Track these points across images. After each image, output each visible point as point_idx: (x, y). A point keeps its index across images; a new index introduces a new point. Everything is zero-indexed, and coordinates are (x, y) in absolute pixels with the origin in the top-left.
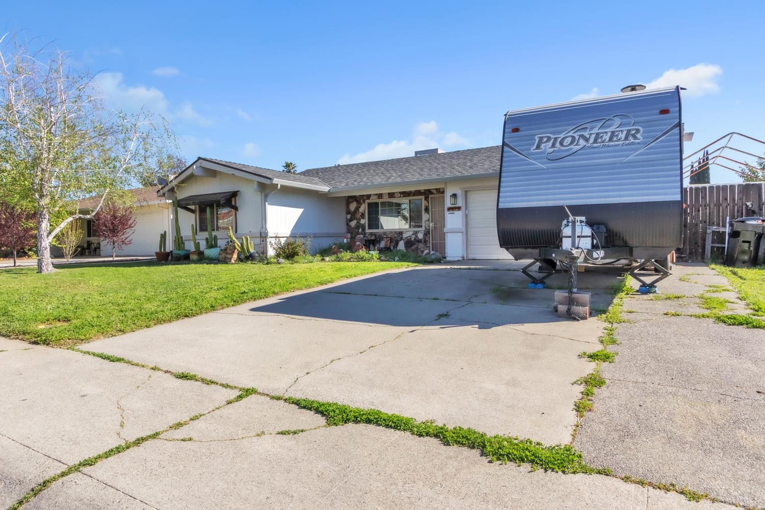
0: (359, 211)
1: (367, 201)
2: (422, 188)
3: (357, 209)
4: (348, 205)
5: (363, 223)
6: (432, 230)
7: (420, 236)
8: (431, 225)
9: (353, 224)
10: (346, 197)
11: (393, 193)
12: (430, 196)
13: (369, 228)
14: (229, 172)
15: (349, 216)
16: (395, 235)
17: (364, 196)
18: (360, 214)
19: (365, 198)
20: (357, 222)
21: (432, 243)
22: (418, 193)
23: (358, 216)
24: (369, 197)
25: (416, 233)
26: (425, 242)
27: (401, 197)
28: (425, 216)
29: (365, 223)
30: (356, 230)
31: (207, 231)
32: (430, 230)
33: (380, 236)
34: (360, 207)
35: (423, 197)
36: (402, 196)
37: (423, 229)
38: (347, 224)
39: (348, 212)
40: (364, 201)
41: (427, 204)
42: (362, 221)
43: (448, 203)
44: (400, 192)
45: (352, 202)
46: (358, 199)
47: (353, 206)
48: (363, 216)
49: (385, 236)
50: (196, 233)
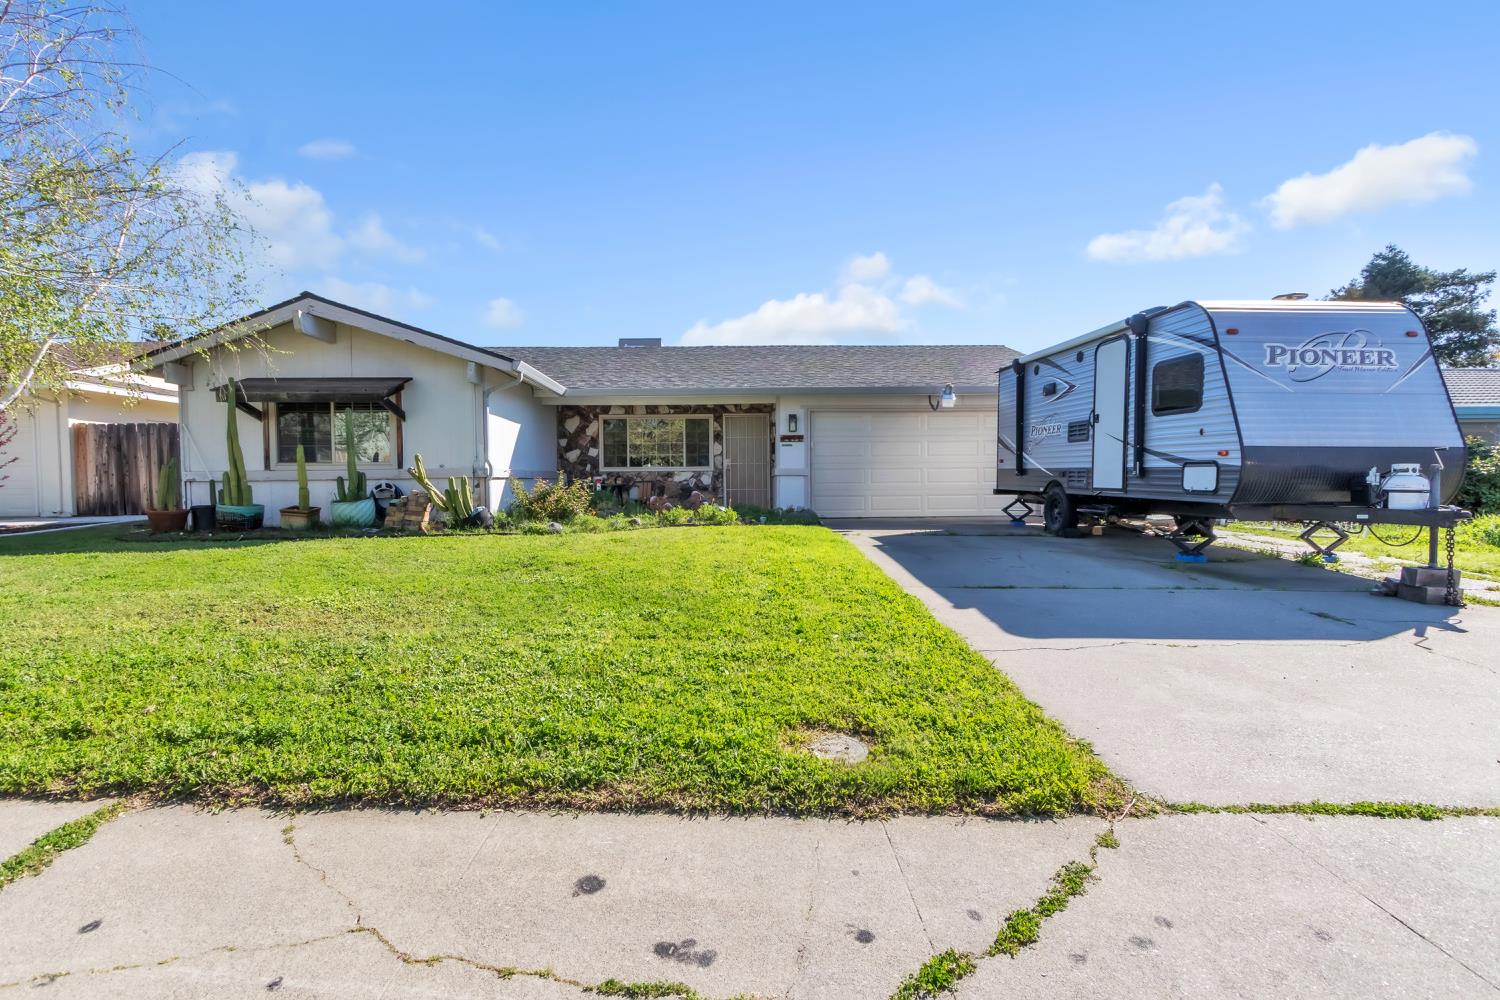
0: (585, 432)
1: (602, 417)
2: (710, 402)
3: (582, 430)
4: (561, 421)
5: (595, 455)
6: (728, 470)
7: (706, 480)
8: (727, 462)
9: (573, 456)
10: (558, 406)
11: (656, 407)
12: (725, 415)
13: (606, 465)
14: (396, 336)
15: (564, 442)
16: (659, 478)
17: (596, 407)
18: (589, 438)
19: (598, 410)
20: (582, 453)
21: (728, 492)
22: (703, 409)
23: (584, 442)
24: (606, 409)
25: (698, 475)
26: (715, 489)
27: (669, 413)
28: (714, 448)
29: (598, 456)
30: (581, 468)
31: (295, 461)
32: (724, 471)
33: (630, 479)
34: (588, 426)
35: (712, 415)
36: (672, 411)
37: (711, 467)
38: (561, 457)
39: (562, 434)
40: (596, 417)
41: (719, 429)
42: (593, 452)
43: (782, 428)
44: (668, 406)
45: (572, 417)
46: (586, 414)
47: (572, 425)
48: (594, 442)
49: (639, 480)
50: (267, 466)
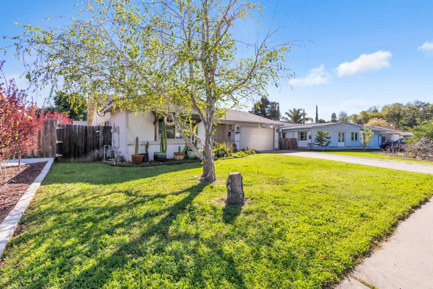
50: (156, 140)
